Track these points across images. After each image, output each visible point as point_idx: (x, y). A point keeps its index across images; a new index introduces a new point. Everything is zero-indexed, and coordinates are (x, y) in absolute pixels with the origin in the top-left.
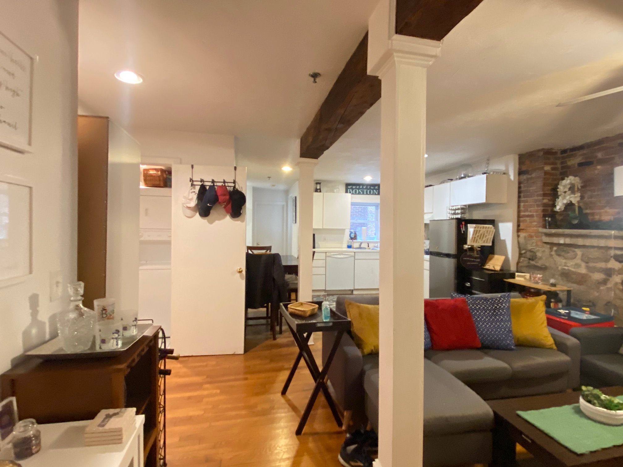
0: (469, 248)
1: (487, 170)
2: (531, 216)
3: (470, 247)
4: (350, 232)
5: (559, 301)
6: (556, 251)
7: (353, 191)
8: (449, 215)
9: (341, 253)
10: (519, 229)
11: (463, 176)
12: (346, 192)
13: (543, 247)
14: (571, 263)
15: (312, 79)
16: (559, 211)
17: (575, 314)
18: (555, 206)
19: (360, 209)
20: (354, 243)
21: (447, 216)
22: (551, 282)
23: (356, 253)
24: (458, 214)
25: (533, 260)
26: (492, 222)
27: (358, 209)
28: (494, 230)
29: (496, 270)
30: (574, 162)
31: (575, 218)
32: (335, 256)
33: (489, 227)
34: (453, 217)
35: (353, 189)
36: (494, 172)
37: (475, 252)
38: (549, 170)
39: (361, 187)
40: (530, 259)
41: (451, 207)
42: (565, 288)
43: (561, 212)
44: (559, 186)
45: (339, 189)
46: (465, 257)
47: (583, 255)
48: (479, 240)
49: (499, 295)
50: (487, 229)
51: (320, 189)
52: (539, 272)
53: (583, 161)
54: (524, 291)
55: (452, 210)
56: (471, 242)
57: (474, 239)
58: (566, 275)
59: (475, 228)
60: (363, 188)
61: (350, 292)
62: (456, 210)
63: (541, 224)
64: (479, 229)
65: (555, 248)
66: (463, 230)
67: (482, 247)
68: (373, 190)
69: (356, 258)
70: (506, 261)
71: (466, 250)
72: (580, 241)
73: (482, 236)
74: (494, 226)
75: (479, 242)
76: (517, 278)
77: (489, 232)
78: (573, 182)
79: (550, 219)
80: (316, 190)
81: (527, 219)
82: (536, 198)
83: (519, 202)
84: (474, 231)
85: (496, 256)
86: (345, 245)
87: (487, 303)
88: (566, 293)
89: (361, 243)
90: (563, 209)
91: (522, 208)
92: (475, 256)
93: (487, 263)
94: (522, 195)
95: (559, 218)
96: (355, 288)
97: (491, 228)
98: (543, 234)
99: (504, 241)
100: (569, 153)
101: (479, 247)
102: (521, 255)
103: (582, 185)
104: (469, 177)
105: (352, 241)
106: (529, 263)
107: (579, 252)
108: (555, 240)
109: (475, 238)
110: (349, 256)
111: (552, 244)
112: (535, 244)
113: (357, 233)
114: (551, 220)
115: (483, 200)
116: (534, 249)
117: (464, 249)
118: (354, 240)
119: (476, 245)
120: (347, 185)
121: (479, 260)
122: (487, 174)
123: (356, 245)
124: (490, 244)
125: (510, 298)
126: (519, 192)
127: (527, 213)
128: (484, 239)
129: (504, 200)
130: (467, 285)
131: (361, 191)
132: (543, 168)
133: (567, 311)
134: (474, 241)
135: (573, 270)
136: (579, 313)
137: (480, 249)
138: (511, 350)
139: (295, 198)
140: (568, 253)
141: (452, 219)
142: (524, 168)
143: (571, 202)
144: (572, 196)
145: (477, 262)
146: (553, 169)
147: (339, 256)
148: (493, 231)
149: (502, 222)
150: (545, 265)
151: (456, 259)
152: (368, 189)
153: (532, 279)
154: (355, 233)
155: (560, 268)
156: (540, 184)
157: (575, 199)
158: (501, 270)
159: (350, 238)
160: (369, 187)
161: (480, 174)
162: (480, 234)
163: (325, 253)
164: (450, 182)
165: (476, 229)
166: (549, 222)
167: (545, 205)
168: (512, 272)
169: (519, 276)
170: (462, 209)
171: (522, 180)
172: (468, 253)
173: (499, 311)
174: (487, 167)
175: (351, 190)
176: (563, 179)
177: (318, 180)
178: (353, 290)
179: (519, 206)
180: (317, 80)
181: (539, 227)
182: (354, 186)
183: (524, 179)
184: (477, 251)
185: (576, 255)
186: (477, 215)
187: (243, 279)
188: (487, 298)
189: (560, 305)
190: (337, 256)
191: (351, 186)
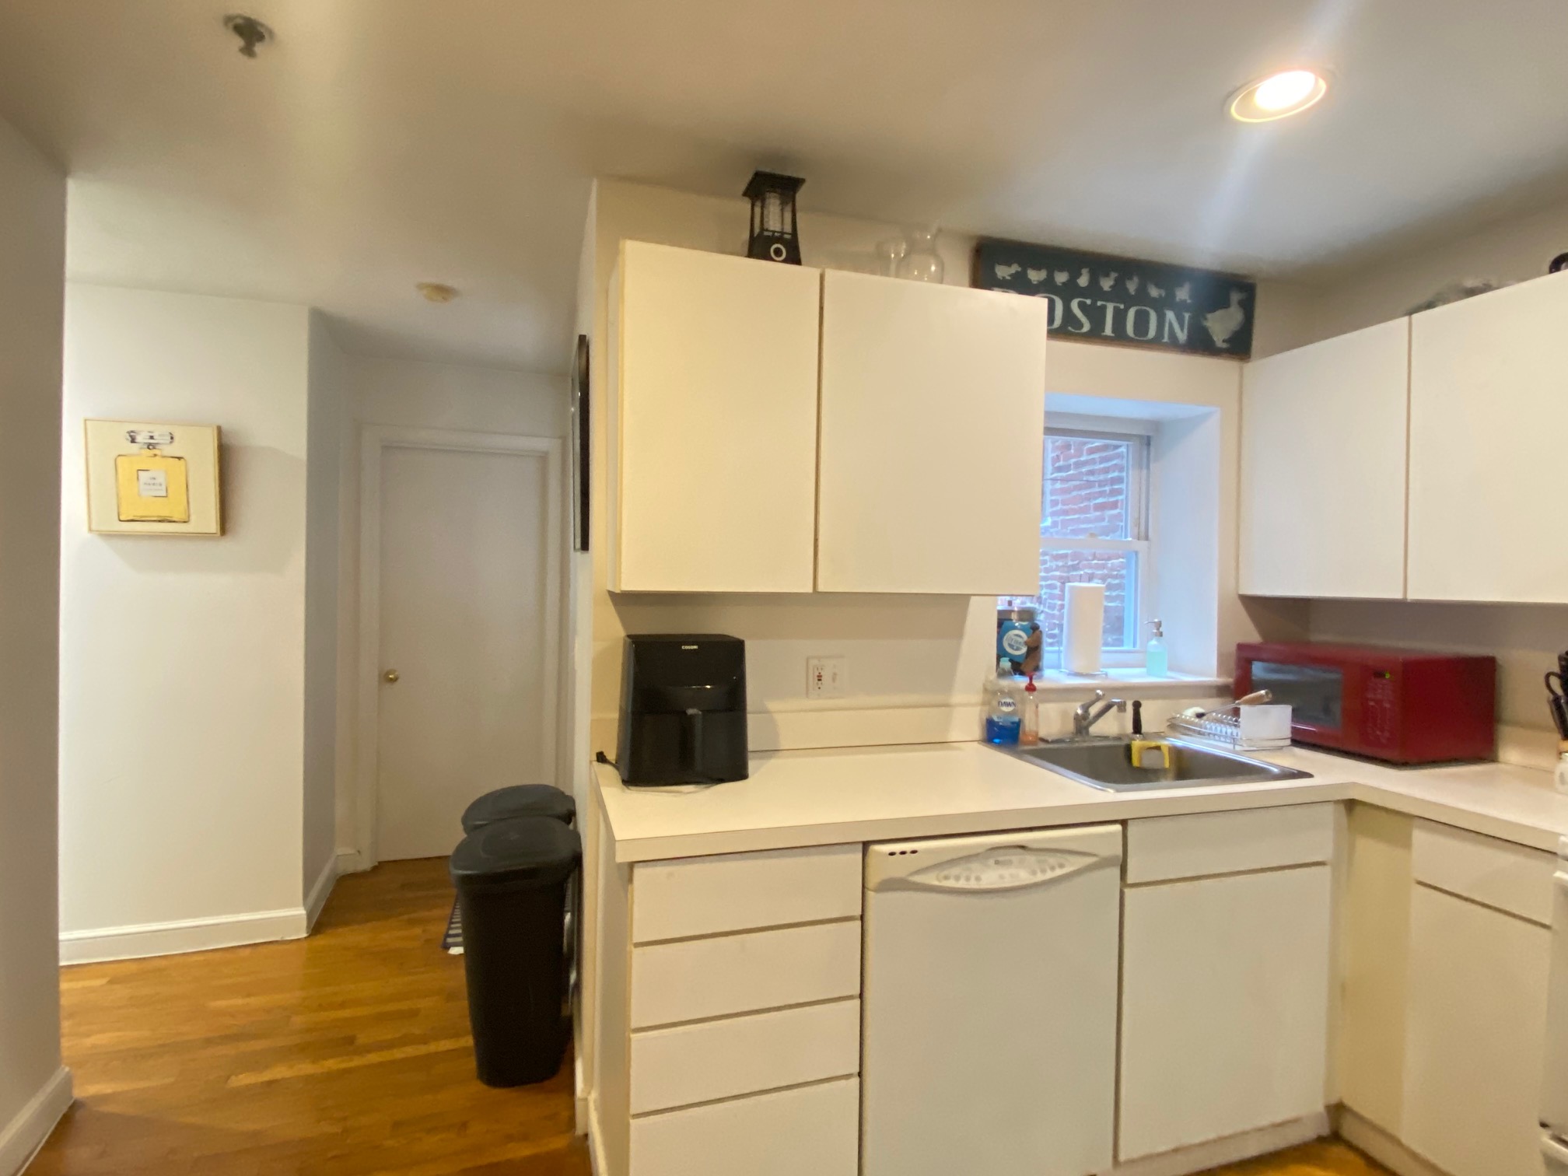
4: (998, 612)
9: (1006, 839)
23: (1132, 829)
39: (1083, 281)
51: (791, 236)
68: (1159, 307)
80: (760, 246)
86: (968, 723)
96: (1123, 1156)
113: (1042, 621)
120: (991, 253)
131: (1082, 306)
152: (1130, 301)
154: (1032, 625)
160: (1132, 287)
182: (1038, 268)
190: (968, 879)
191: (1015, 268)
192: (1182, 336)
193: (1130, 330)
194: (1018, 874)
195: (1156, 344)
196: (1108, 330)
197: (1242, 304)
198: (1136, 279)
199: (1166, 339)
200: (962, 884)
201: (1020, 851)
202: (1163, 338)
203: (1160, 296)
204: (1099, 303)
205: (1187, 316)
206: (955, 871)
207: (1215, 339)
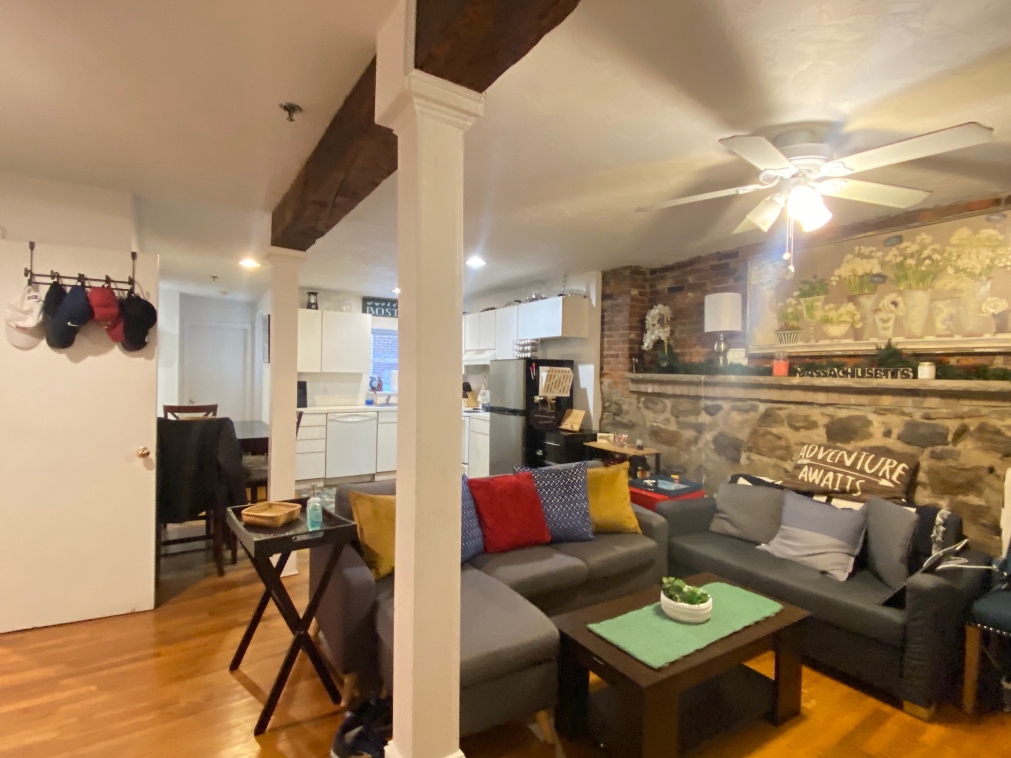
0: (541, 401)
1: (564, 291)
2: (617, 356)
3: (542, 398)
4: (371, 377)
5: (646, 468)
6: (644, 403)
7: (374, 310)
8: (516, 353)
9: (355, 413)
10: (602, 374)
11: (534, 297)
12: (364, 311)
13: (629, 397)
14: (661, 417)
15: (286, 114)
16: (647, 349)
17: (664, 485)
18: (643, 344)
19: (390, 340)
20: (376, 396)
21: (513, 354)
22: (637, 444)
23: (380, 414)
24: (527, 351)
25: (618, 415)
26: (570, 364)
27: (386, 340)
28: (573, 375)
29: (574, 430)
30: (663, 286)
31: (664, 360)
32: (344, 420)
33: (566, 371)
34: (521, 356)
35: (375, 307)
36: (572, 294)
37: (549, 405)
38: (636, 295)
39: (389, 305)
40: (614, 414)
41: (518, 342)
42: (654, 451)
43: (649, 350)
44: (647, 317)
45: (350, 305)
46: (536, 414)
47: (673, 407)
48: (553, 389)
49: (573, 465)
50: (564, 374)
51: (316, 304)
52: (625, 431)
53: (674, 286)
54: (607, 457)
55: (519, 345)
56: (544, 392)
57: (548, 388)
58: (656, 434)
59: (549, 371)
60: (392, 307)
61: (369, 479)
62: (524, 345)
63: (628, 366)
64: (554, 373)
65: (643, 399)
66: (533, 374)
67: (558, 399)
69: (379, 421)
70: (587, 418)
71: (537, 404)
72: (669, 390)
73: (558, 383)
74: (572, 369)
75: (553, 392)
76: (599, 441)
77: (566, 377)
78: (662, 312)
79: (637, 360)
80: (309, 306)
81: (612, 360)
82: (622, 332)
83: (602, 337)
84: (548, 376)
85: (575, 412)
86: (362, 400)
87: (558, 477)
88: (654, 458)
89: (389, 397)
90: (651, 347)
91: (606, 346)
92: (549, 411)
93: (564, 421)
94: (606, 327)
95: (647, 358)
96: (378, 471)
97: (569, 372)
98: (629, 380)
99: (585, 390)
100: (658, 275)
101: (554, 400)
102: (604, 409)
103: (671, 316)
104: (542, 298)
105: (373, 393)
106: (614, 419)
107: (668, 403)
108: (643, 388)
109: (549, 385)
110: (369, 418)
111: (640, 393)
112: (619, 394)
113: (382, 380)
114: (639, 361)
115: (558, 333)
116: (619, 400)
117: (535, 401)
118: (377, 392)
119: (551, 396)
120: (366, 300)
121: (553, 417)
122: (564, 296)
123: (381, 400)
124: (568, 395)
125: (587, 468)
126: (603, 323)
127: (611, 352)
128: (560, 388)
129: (585, 334)
130: (539, 454)
131: (389, 310)
132: (629, 292)
133: (654, 481)
134: (547, 392)
135: (662, 426)
136: (667, 482)
137: (554, 402)
138: (590, 540)
139: (267, 317)
140: (657, 404)
141: (520, 359)
142: (608, 291)
143: (660, 338)
144: (661, 330)
145: (552, 420)
146: (641, 294)
147: (350, 419)
148: (571, 376)
149: (582, 363)
150: (632, 422)
151: (524, 418)
153: (617, 440)
154: (380, 380)
155: (648, 424)
156: (626, 313)
157: (663, 333)
158: (581, 430)
159: (370, 388)
161: (554, 296)
162: (554, 381)
163: (326, 415)
164: (518, 305)
165: (550, 373)
166: (636, 364)
167: (631, 341)
168: (594, 433)
169: (602, 438)
170: (533, 344)
171: (606, 307)
172: (540, 409)
173: (573, 487)
174: (564, 286)
175: (372, 309)
176: (652, 308)
177: (314, 289)
178: (374, 475)
179: (602, 343)
180: (295, 116)
181: (625, 370)
182: (377, 302)
183: (608, 306)
184: (551, 405)
185: (665, 407)
186: (552, 354)
187: (149, 468)
188: (559, 470)
189: (648, 474)
190: (346, 420)
191: (372, 303)
194: (356, 419)
196: (395, 315)
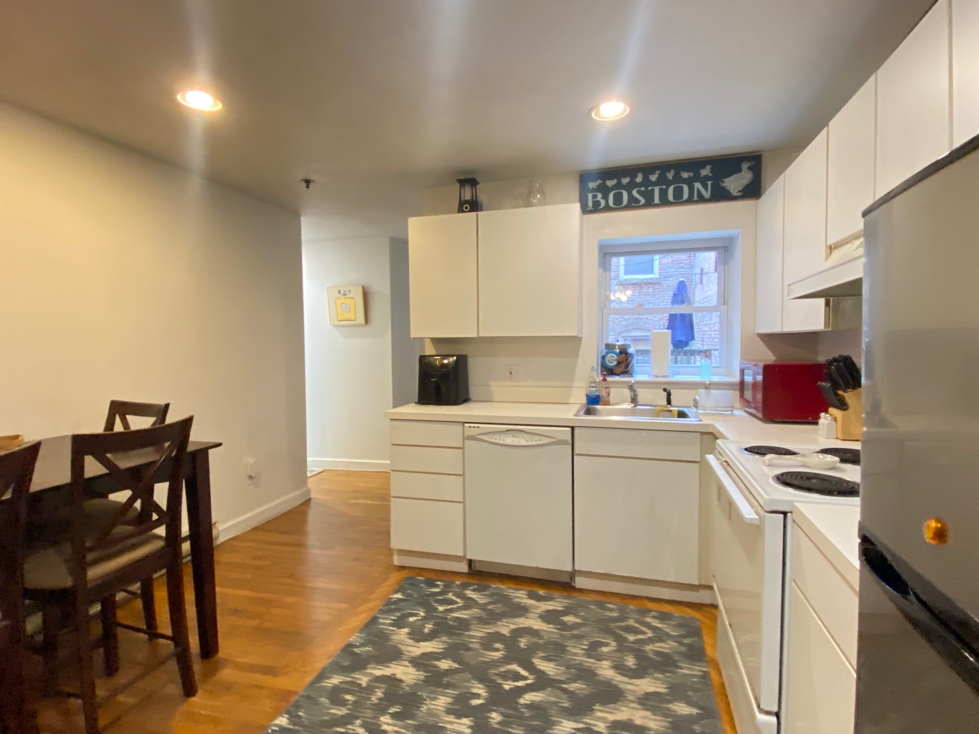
4: (606, 346)
7: (605, 197)
9: (515, 427)
12: (583, 207)
20: (607, 388)
35: (606, 192)
51: (475, 201)
60: (646, 182)
68: (690, 182)
80: (463, 206)
86: (579, 396)
105: (606, 378)
110: (551, 440)
113: (633, 350)
118: (615, 378)
154: (625, 352)
159: (600, 369)
160: (670, 175)
163: (461, 425)
175: (600, 196)
178: (571, 573)
190: (500, 440)
191: (600, 181)
192: (707, 194)
193: (671, 197)
194: (522, 441)
195: (690, 201)
196: (657, 200)
197: (749, 168)
198: (672, 171)
199: (696, 198)
200: (497, 441)
201: (522, 432)
202: (694, 198)
203: (690, 176)
204: (650, 188)
205: (709, 183)
206: (496, 436)
207: (732, 192)
